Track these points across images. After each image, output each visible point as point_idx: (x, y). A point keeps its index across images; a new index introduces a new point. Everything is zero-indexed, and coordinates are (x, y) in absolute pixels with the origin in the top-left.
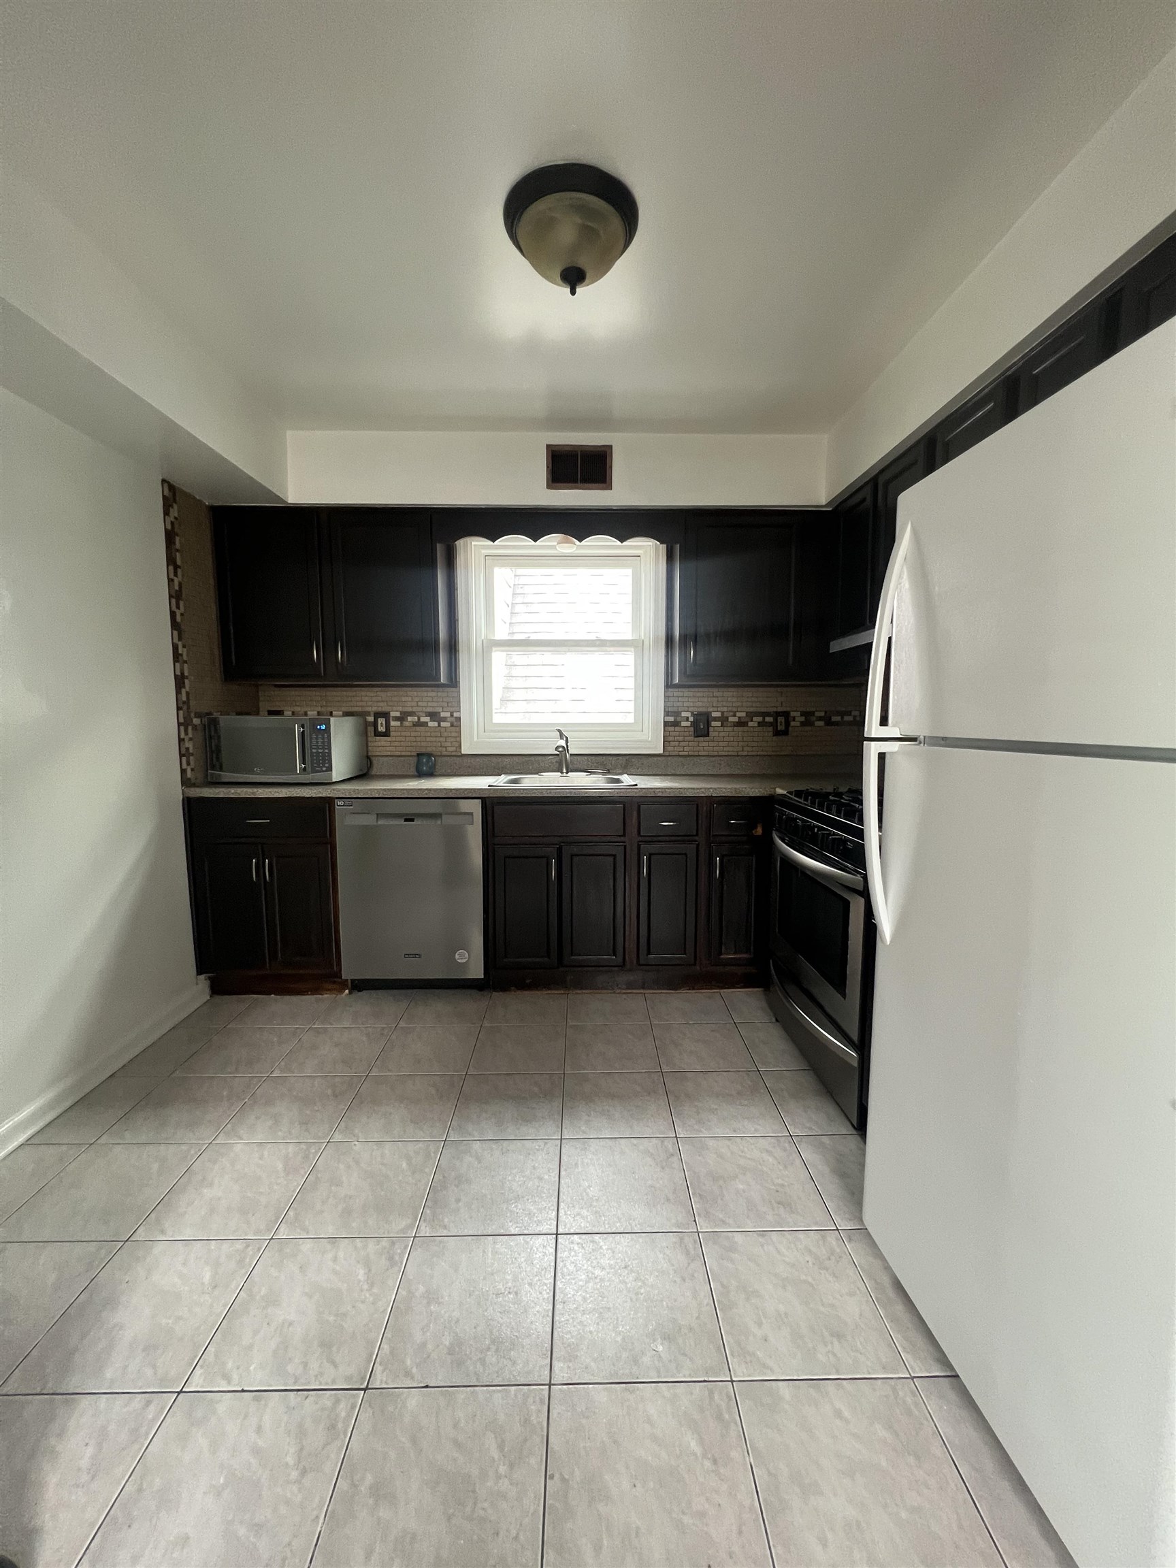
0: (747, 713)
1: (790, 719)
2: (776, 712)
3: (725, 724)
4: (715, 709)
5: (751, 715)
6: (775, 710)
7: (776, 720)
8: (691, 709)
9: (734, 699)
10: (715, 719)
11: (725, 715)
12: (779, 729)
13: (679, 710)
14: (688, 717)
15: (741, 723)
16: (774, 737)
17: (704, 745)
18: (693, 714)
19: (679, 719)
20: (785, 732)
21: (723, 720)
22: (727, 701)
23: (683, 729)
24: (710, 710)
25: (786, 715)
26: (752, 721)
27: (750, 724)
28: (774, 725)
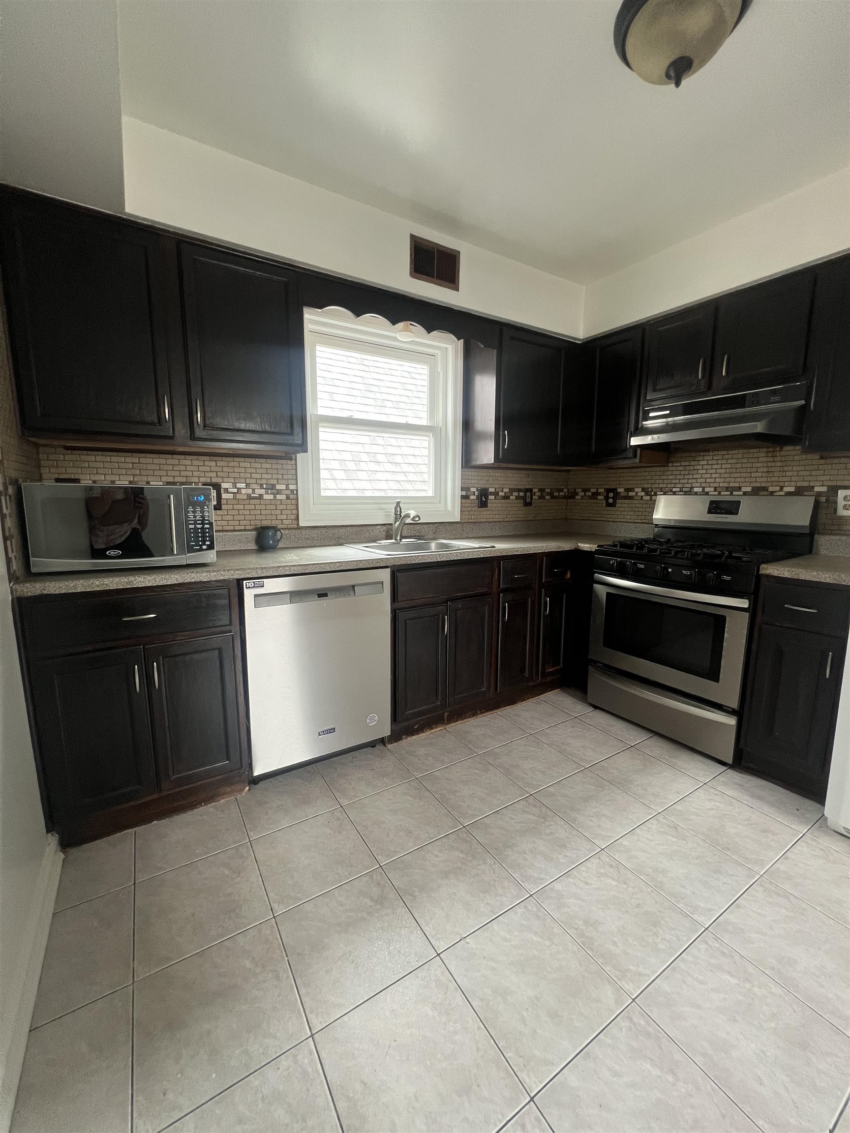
0: (510, 489)
1: (533, 494)
2: (526, 489)
3: (497, 498)
4: (491, 486)
5: (512, 491)
6: (524, 487)
7: (525, 495)
8: (476, 485)
9: (502, 478)
10: (491, 494)
11: (497, 491)
12: (527, 501)
13: (469, 486)
14: (474, 492)
15: (506, 497)
16: (524, 507)
17: (484, 514)
18: (477, 490)
19: (469, 493)
20: (530, 504)
21: (496, 494)
22: (498, 480)
23: (471, 501)
24: (487, 486)
25: (530, 490)
26: (512, 495)
27: (511, 497)
28: (524, 498)
